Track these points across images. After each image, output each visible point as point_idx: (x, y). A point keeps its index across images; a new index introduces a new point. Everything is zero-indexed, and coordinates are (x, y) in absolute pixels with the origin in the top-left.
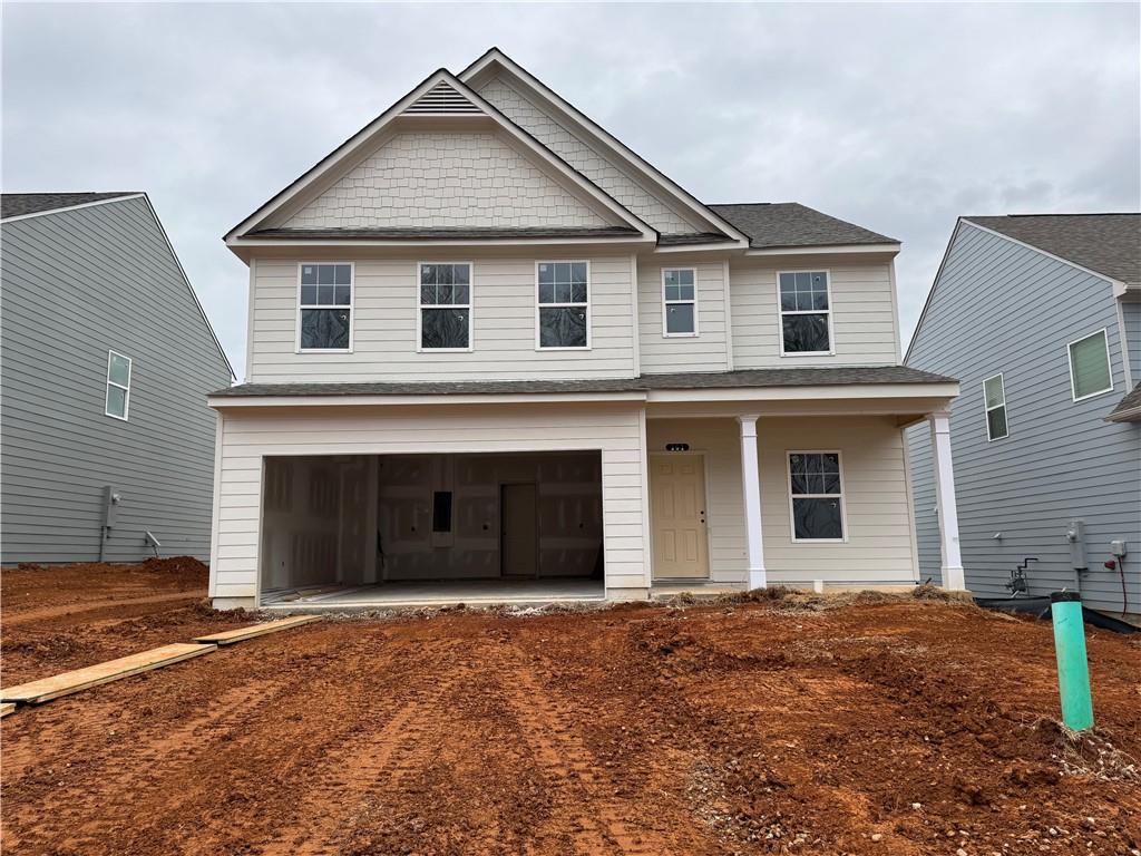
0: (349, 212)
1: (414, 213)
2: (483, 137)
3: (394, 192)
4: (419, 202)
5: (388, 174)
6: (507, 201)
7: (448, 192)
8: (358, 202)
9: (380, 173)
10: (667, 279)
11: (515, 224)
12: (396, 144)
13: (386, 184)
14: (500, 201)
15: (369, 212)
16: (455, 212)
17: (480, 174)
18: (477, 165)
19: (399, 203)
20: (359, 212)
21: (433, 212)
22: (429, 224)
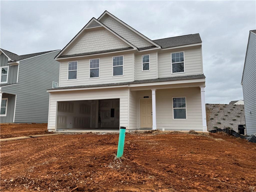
0: (77, 51)
1: (89, 49)
2: (103, 31)
3: (85, 45)
4: (90, 47)
5: (84, 42)
6: (107, 44)
7: (96, 44)
8: (79, 48)
9: (83, 42)
10: (143, 58)
11: (108, 49)
12: (86, 35)
13: (84, 44)
14: (106, 44)
15: (81, 50)
16: (97, 48)
17: (102, 39)
18: (101, 37)
19: (86, 47)
20: (79, 50)
21: (93, 49)
22: (92, 51)
